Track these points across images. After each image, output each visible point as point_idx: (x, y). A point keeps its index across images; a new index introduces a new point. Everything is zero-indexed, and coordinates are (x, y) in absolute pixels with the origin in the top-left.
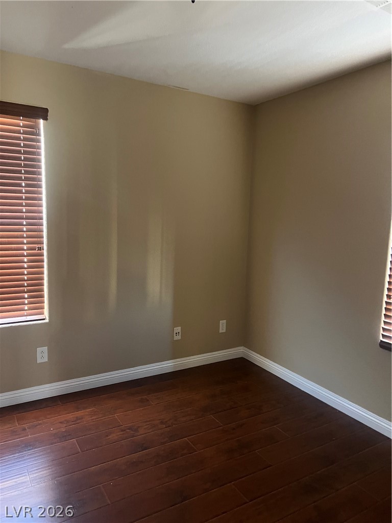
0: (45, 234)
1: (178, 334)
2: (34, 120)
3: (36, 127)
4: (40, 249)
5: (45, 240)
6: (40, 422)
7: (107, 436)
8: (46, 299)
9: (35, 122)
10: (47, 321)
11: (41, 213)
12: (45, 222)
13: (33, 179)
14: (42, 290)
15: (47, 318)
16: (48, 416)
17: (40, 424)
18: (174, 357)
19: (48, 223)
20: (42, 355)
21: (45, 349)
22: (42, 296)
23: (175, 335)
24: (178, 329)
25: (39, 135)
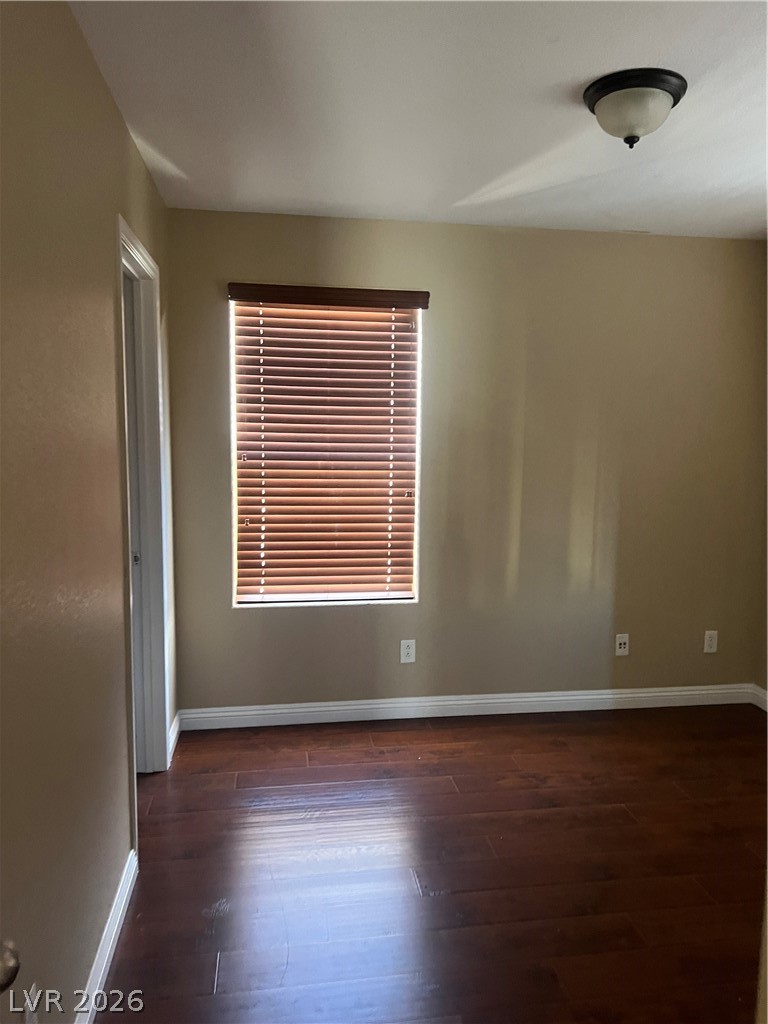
0: (417, 473)
1: (623, 646)
2: (409, 310)
3: (411, 320)
4: (410, 495)
5: (417, 482)
6: (403, 747)
7: (498, 780)
8: (416, 569)
9: (412, 313)
10: (416, 601)
11: (414, 442)
12: (418, 456)
13: (405, 395)
14: (410, 555)
15: (417, 596)
16: (416, 742)
17: (404, 750)
18: (614, 685)
19: (423, 458)
20: (408, 652)
21: (412, 642)
22: (410, 564)
23: (618, 646)
24: (623, 637)
25: (415, 331)
